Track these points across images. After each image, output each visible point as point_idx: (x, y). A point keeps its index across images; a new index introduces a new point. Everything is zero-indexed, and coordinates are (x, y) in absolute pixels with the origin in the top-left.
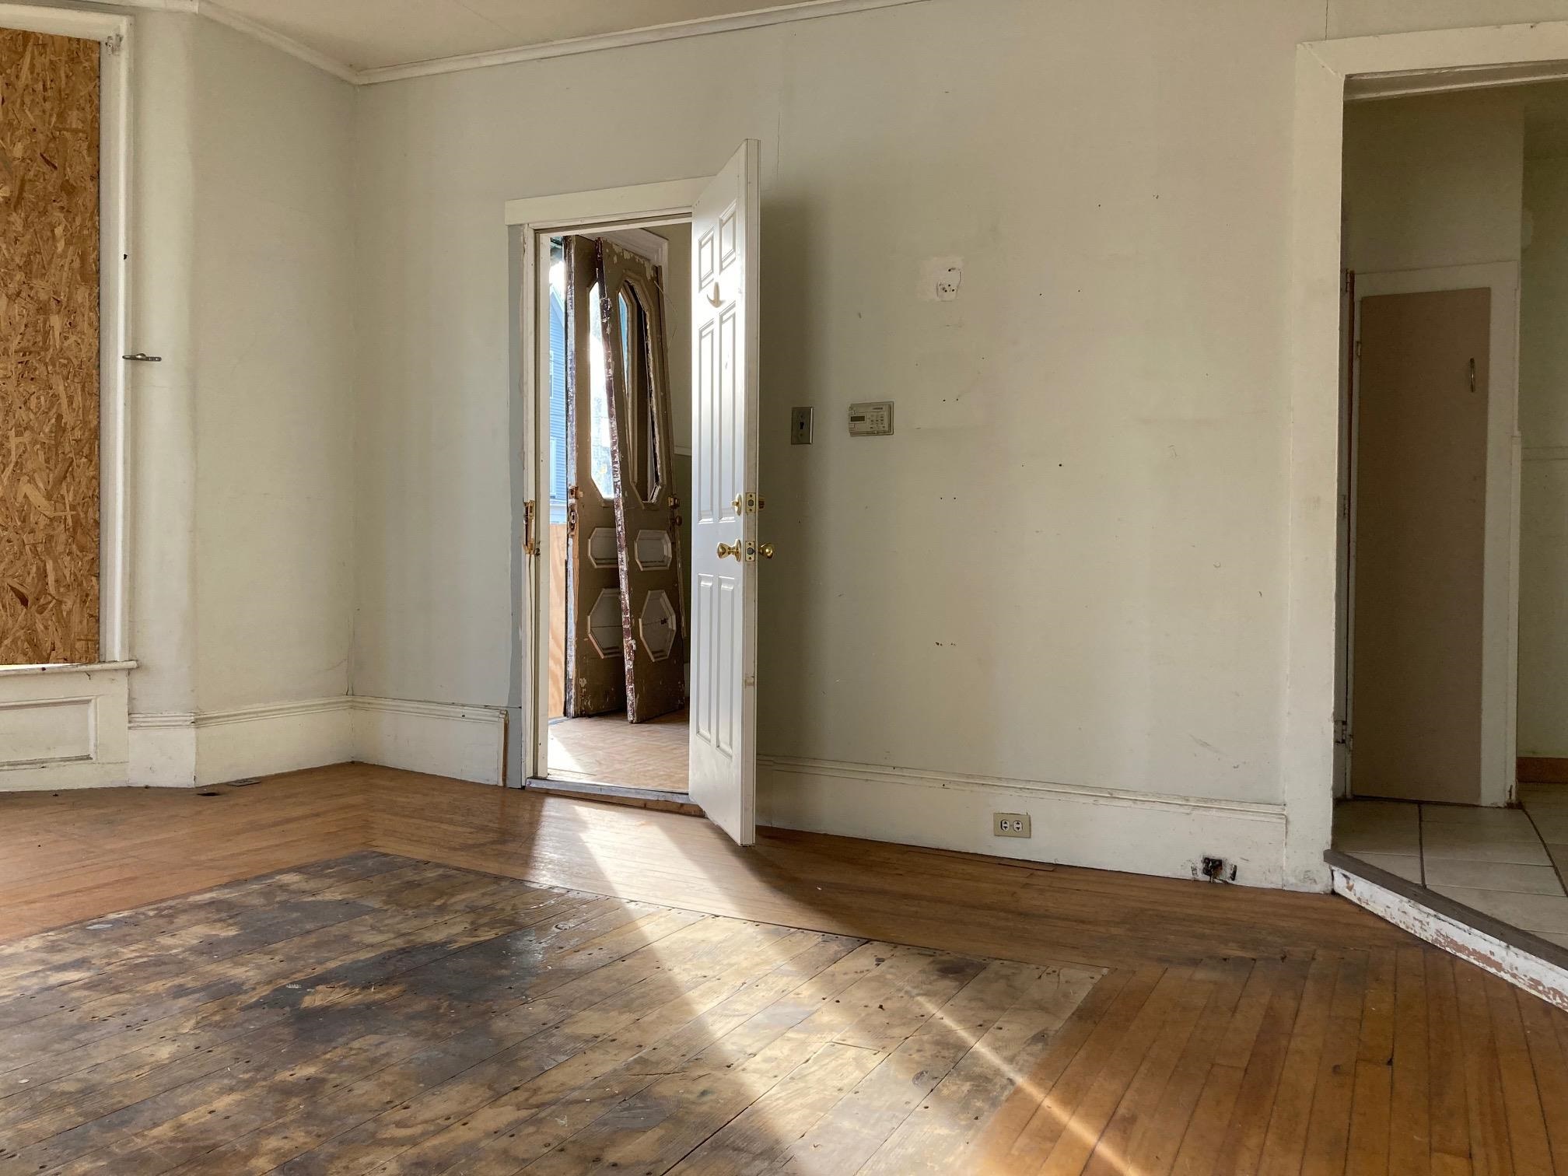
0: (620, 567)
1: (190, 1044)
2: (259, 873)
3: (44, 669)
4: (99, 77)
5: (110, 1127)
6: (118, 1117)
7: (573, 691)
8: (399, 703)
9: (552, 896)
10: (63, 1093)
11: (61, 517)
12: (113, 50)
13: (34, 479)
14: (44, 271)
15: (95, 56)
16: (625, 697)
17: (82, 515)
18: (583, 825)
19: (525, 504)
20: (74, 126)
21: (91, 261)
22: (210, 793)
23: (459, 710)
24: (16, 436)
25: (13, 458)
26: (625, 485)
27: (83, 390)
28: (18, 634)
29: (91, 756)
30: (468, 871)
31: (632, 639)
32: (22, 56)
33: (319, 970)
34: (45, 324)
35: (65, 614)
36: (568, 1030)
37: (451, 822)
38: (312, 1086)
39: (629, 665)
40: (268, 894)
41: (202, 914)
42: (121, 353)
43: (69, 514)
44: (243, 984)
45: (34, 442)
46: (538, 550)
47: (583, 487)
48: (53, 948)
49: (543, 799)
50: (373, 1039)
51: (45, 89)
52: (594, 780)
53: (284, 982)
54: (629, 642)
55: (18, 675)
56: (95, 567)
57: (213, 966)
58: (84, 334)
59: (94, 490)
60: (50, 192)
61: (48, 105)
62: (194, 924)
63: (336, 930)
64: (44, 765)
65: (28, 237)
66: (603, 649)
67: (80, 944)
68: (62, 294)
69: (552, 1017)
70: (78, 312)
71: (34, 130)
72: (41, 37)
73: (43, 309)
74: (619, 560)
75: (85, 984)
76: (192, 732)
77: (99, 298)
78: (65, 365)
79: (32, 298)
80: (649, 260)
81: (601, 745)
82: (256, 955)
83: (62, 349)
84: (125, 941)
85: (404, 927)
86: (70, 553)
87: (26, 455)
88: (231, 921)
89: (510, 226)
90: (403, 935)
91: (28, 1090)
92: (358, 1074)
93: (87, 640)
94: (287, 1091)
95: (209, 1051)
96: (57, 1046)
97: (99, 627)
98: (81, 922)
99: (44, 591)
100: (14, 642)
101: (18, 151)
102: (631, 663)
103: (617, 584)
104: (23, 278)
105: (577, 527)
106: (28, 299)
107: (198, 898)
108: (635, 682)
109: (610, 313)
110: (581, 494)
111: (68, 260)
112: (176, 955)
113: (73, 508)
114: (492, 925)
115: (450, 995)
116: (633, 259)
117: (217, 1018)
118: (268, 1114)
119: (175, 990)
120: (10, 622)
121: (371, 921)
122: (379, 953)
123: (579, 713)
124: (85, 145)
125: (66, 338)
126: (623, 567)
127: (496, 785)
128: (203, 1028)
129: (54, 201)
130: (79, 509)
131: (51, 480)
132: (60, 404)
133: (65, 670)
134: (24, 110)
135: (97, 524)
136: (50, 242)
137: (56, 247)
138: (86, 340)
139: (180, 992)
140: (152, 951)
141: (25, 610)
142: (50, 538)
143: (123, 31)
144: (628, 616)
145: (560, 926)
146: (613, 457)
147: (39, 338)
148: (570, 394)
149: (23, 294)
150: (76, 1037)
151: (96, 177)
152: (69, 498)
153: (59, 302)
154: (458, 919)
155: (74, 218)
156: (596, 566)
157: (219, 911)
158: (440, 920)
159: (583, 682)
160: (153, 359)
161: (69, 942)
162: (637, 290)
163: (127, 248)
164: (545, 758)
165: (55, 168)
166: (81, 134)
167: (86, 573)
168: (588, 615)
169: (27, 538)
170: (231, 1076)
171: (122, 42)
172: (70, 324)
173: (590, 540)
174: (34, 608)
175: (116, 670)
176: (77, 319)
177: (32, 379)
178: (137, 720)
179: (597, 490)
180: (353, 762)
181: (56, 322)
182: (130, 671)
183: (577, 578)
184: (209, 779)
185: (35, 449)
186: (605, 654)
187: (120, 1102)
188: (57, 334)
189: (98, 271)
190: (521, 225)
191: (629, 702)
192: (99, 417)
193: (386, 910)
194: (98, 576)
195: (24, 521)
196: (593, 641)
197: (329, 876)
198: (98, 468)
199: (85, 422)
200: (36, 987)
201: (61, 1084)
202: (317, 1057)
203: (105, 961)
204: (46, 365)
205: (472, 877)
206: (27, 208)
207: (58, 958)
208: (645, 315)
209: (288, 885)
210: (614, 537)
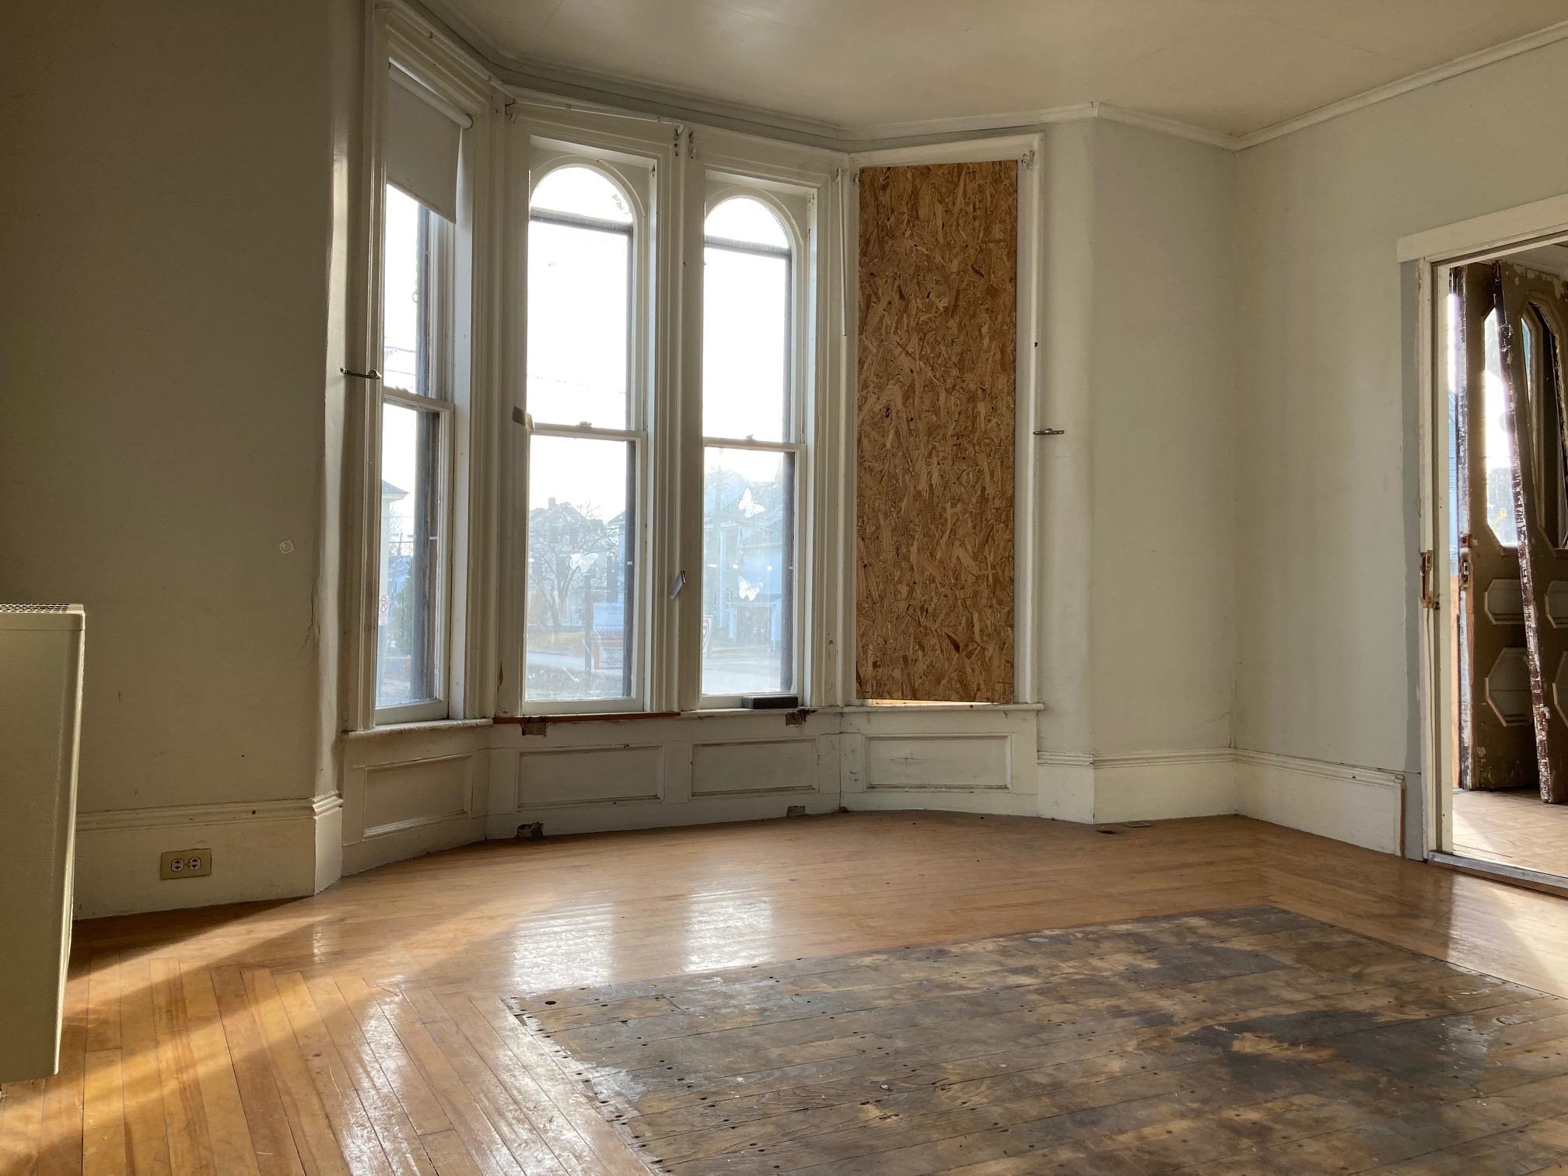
0: (1527, 623)
1: (1137, 1063)
2: (1166, 913)
3: (972, 706)
4: (1016, 191)
5: (1082, 1124)
6: (1087, 1116)
7: (1470, 760)
8: (1285, 759)
9: (1485, 984)
10: (1036, 1084)
11: (984, 575)
12: (1028, 165)
13: (964, 544)
14: (973, 366)
15: (1013, 174)
16: (1537, 772)
17: (1000, 573)
18: (1509, 912)
19: (1422, 554)
20: (997, 237)
21: (1010, 352)
22: (1108, 831)
23: (1349, 772)
24: (951, 507)
25: (949, 526)
26: (1532, 530)
27: (1002, 465)
28: (952, 675)
29: (1008, 786)
30: (1381, 943)
31: (1545, 706)
32: (957, 185)
33: (1242, 1017)
34: (973, 409)
35: (987, 659)
36: (1535, 1137)
37: (1350, 888)
38: (1259, 1132)
39: (1541, 736)
40: (1179, 933)
41: (1123, 944)
42: (1032, 430)
43: (990, 572)
44: (1173, 1016)
45: (965, 511)
46: (1438, 603)
47: (1478, 534)
48: (1004, 952)
49: (1452, 876)
50: (1311, 1099)
51: (975, 210)
52: (1509, 862)
53: (1210, 1022)
54: (1540, 710)
55: (952, 710)
56: (1010, 621)
57: (1142, 994)
58: (1003, 416)
59: (1010, 551)
60: (979, 297)
61: (977, 223)
62: (1117, 952)
63: (1251, 980)
64: (972, 790)
65: (962, 338)
66: (1505, 716)
67: (1026, 953)
68: (987, 383)
69: (1513, 1119)
70: (999, 397)
71: (967, 246)
72: (971, 166)
73: (972, 399)
74: (1526, 615)
75: (1036, 989)
76: (1089, 774)
77: (1015, 383)
78: (988, 445)
79: (964, 390)
80: (1557, 276)
81: (1511, 823)
82: (1178, 990)
83: (986, 431)
84: (1060, 955)
85: (1323, 989)
86: (991, 606)
87: (958, 524)
88: (1150, 954)
89: (1402, 263)
90: (1322, 997)
91: (1007, 1076)
92: (1305, 1131)
93: (1005, 683)
94: (1237, 1130)
95: (1155, 1074)
96: (1023, 1040)
97: (1013, 672)
98: (1022, 933)
99: (972, 639)
100: (950, 680)
101: (954, 266)
102: (1543, 733)
103: (1523, 643)
104: (958, 374)
105: (1471, 579)
106: (961, 391)
107: (1116, 928)
108: (1549, 755)
109: (1511, 341)
110: (1475, 542)
111: (992, 353)
112: (1107, 978)
113: (993, 567)
114: (1420, 1003)
115: (1387, 1070)
116: (1538, 278)
117: (1156, 1043)
118: (1222, 1149)
119: (1113, 1009)
120: (947, 665)
121: (1285, 978)
122: (1301, 1011)
123: (1478, 786)
124: (1005, 252)
125: (989, 421)
126: (1531, 623)
127: (1393, 855)
128: (1145, 1050)
129: (981, 304)
130: (998, 568)
131: (977, 543)
132: (984, 478)
133: (988, 708)
134: (959, 231)
135: (1012, 580)
136: (978, 341)
137: (983, 344)
138: (1004, 422)
139: (1118, 1012)
140: (1087, 970)
141: (957, 655)
142: (976, 593)
143: (1036, 146)
144: (1539, 679)
145: (1503, 1019)
146: (1517, 500)
147: (969, 424)
148: (1462, 434)
149: (957, 387)
150: (1039, 1035)
151: (1013, 279)
152: (991, 559)
153: (984, 390)
154: (1379, 992)
155: (996, 316)
156: (1494, 622)
157: (1137, 943)
158: (1359, 989)
159: (1482, 751)
160: (1058, 432)
161: (1017, 949)
162: (1544, 310)
163: (1037, 338)
164: (1450, 831)
165: (982, 276)
166: (1002, 243)
167: (1003, 624)
168: (1487, 677)
169: (960, 594)
170: (1178, 1101)
171: (1035, 157)
172: (992, 408)
173: (1486, 594)
174: (964, 653)
175: (1027, 711)
176: (998, 404)
177: (964, 458)
178: (1046, 757)
179: (1495, 537)
180: (1236, 815)
181: (982, 408)
182: (1038, 711)
183: (1472, 635)
184: (1105, 819)
185: (965, 517)
186: (1507, 722)
187: (1086, 1102)
188: (982, 418)
189: (1014, 361)
190: (1416, 260)
191: (1543, 779)
192: (1013, 488)
193: (1299, 969)
194: (1012, 626)
195: (956, 579)
196: (1493, 706)
197: (1233, 925)
198: (1013, 533)
199: (1003, 493)
200: (998, 985)
201: (1034, 1075)
202: (1259, 1103)
203: (1049, 971)
204: (974, 445)
205: (1384, 949)
206: (961, 314)
207: (1012, 963)
208: (1554, 337)
209: (1196, 928)
210: (1518, 589)
